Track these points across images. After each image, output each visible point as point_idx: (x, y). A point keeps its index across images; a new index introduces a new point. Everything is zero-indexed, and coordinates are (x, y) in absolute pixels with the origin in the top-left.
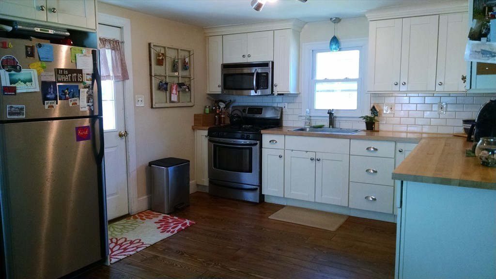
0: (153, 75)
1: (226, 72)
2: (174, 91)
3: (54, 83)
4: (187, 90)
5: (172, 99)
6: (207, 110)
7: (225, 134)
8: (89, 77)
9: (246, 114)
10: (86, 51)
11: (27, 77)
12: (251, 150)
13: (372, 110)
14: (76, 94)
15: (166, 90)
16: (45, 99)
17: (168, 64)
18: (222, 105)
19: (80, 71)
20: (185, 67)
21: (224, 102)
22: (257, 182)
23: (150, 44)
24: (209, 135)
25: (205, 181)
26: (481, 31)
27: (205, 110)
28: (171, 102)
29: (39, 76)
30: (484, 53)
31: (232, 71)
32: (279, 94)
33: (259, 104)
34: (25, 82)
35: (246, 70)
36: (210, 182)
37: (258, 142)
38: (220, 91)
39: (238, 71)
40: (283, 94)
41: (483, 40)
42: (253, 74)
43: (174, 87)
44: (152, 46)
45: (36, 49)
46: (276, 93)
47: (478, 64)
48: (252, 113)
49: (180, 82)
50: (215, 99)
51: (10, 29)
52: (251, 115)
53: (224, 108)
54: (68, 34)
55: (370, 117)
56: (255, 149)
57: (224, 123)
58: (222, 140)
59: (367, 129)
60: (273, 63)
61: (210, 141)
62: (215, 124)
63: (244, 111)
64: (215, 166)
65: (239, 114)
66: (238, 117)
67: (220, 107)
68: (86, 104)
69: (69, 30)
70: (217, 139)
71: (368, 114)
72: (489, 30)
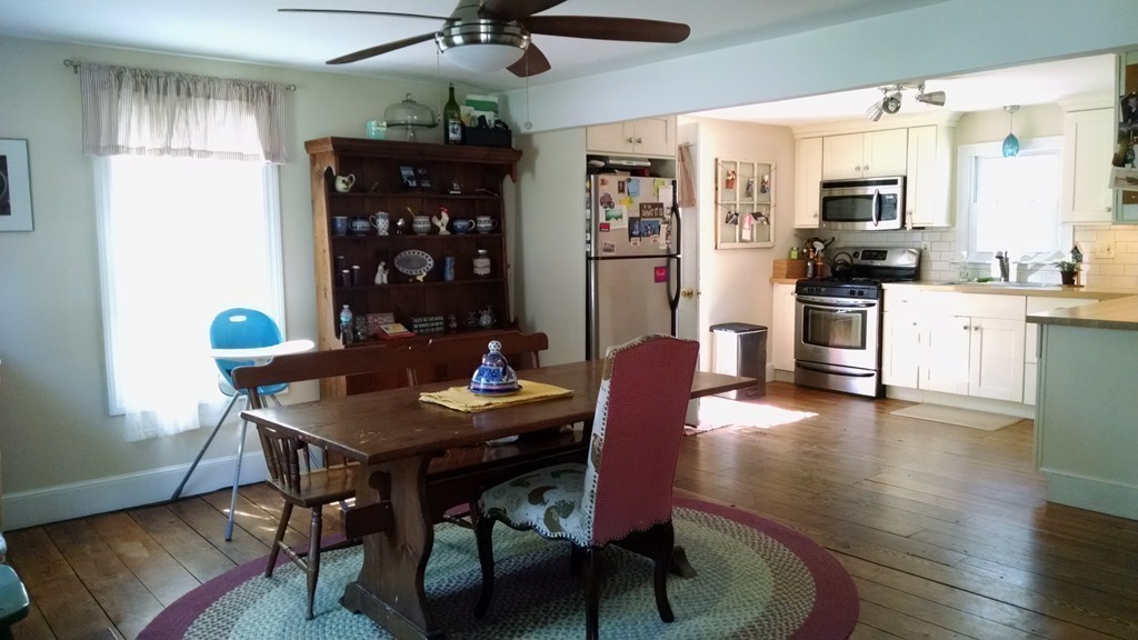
0: (719, 202)
1: (826, 194)
2: (746, 226)
3: (639, 219)
4: (765, 223)
5: (744, 238)
6: (794, 255)
7: (823, 289)
8: (669, 211)
9: (859, 261)
10: (668, 181)
11: (618, 214)
12: (864, 314)
13: (1073, 252)
14: (656, 231)
15: (736, 223)
16: (631, 235)
17: (739, 186)
18: (819, 246)
19: (661, 205)
20: (764, 189)
21: (822, 242)
22: (873, 365)
23: (716, 160)
24: (799, 291)
25: (789, 363)
26: (1126, 156)
27: (790, 254)
28: (741, 241)
29: (629, 211)
30: (1131, 181)
31: (836, 192)
32: (914, 228)
33: (882, 245)
34: (617, 218)
35: (860, 191)
36: (797, 365)
37: (875, 301)
38: (817, 223)
39: (848, 191)
40: (923, 228)
41: (1128, 166)
42: (870, 197)
43: (747, 219)
44: (720, 161)
45: (626, 185)
46: (909, 226)
47: (1124, 192)
48: (867, 259)
49: (755, 211)
50: (807, 237)
51: (602, 164)
52: (868, 262)
53: (822, 251)
54: (649, 164)
55: (1069, 264)
56: (872, 313)
57: (822, 275)
58: (817, 299)
59: (1064, 283)
60: (905, 179)
61: (798, 300)
62: (806, 275)
63: (856, 255)
64: (806, 340)
65: (848, 260)
66: (846, 264)
67: (814, 250)
68: (665, 241)
69: (650, 160)
70: (810, 298)
71: (1069, 259)
72: (1133, 154)
